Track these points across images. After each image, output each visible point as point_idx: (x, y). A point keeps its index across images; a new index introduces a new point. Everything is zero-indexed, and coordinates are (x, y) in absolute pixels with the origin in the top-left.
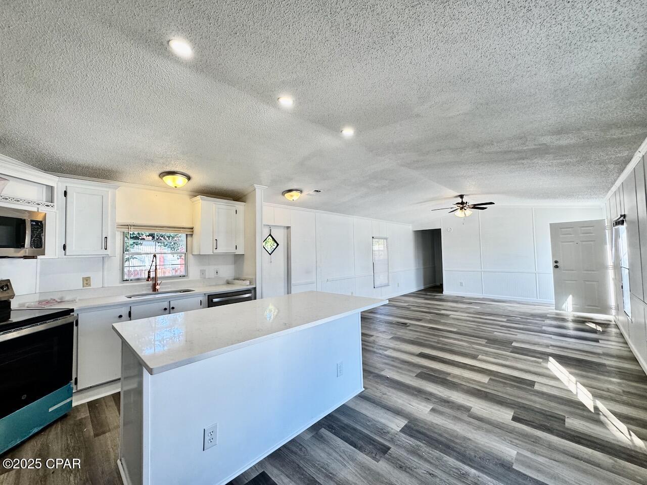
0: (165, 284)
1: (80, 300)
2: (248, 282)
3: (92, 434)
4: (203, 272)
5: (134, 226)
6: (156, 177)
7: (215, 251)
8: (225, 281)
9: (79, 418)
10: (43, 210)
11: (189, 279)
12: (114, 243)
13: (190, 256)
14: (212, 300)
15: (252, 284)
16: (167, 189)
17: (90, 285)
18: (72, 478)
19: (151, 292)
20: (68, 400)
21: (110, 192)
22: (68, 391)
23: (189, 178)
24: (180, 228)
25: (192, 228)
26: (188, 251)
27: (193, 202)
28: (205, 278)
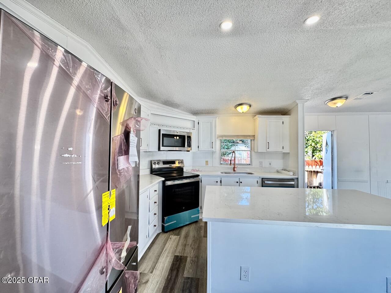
0: (239, 168)
1: (204, 171)
2: (292, 173)
3: (203, 235)
4: (261, 163)
5: (225, 136)
6: (234, 109)
7: (268, 150)
8: (276, 170)
9: (200, 225)
10: (192, 131)
11: (253, 167)
12: (216, 145)
13: (253, 153)
14: (264, 182)
15: (295, 175)
16: (239, 114)
17: (208, 165)
18: (192, 251)
19: (232, 171)
20: (197, 215)
21: (214, 120)
22: (198, 211)
23: (250, 106)
24: (247, 136)
25: (254, 136)
26: (252, 149)
27: (254, 120)
28: (262, 167)
